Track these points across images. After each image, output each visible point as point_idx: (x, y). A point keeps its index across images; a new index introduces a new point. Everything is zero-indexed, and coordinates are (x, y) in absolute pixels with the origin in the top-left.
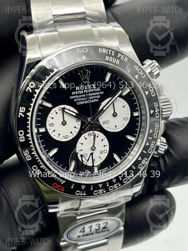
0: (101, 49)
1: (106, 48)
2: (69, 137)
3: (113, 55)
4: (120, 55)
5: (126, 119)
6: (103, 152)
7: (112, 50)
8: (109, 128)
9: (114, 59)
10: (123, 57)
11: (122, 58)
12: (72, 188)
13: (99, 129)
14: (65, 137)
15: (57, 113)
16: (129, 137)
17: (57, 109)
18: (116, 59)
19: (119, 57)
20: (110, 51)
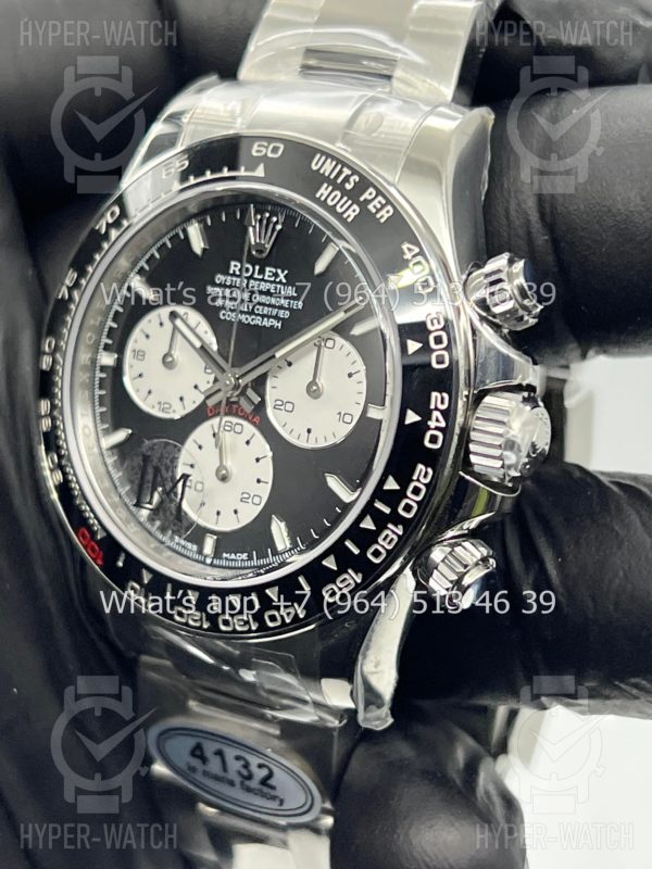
0: (324, 158)
1: (339, 161)
2: (171, 411)
3: (348, 186)
4: (370, 194)
5: (348, 418)
6: (250, 500)
7: (354, 172)
8: (288, 428)
9: (345, 198)
10: (380, 202)
11: (375, 207)
12: (120, 564)
13: (257, 419)
14: (164, 406)
15: (161, 324)
16: (334, 483)
17: (164, 312)
18: (350, 202)
19: (365, 200)
20: (347, 172)
